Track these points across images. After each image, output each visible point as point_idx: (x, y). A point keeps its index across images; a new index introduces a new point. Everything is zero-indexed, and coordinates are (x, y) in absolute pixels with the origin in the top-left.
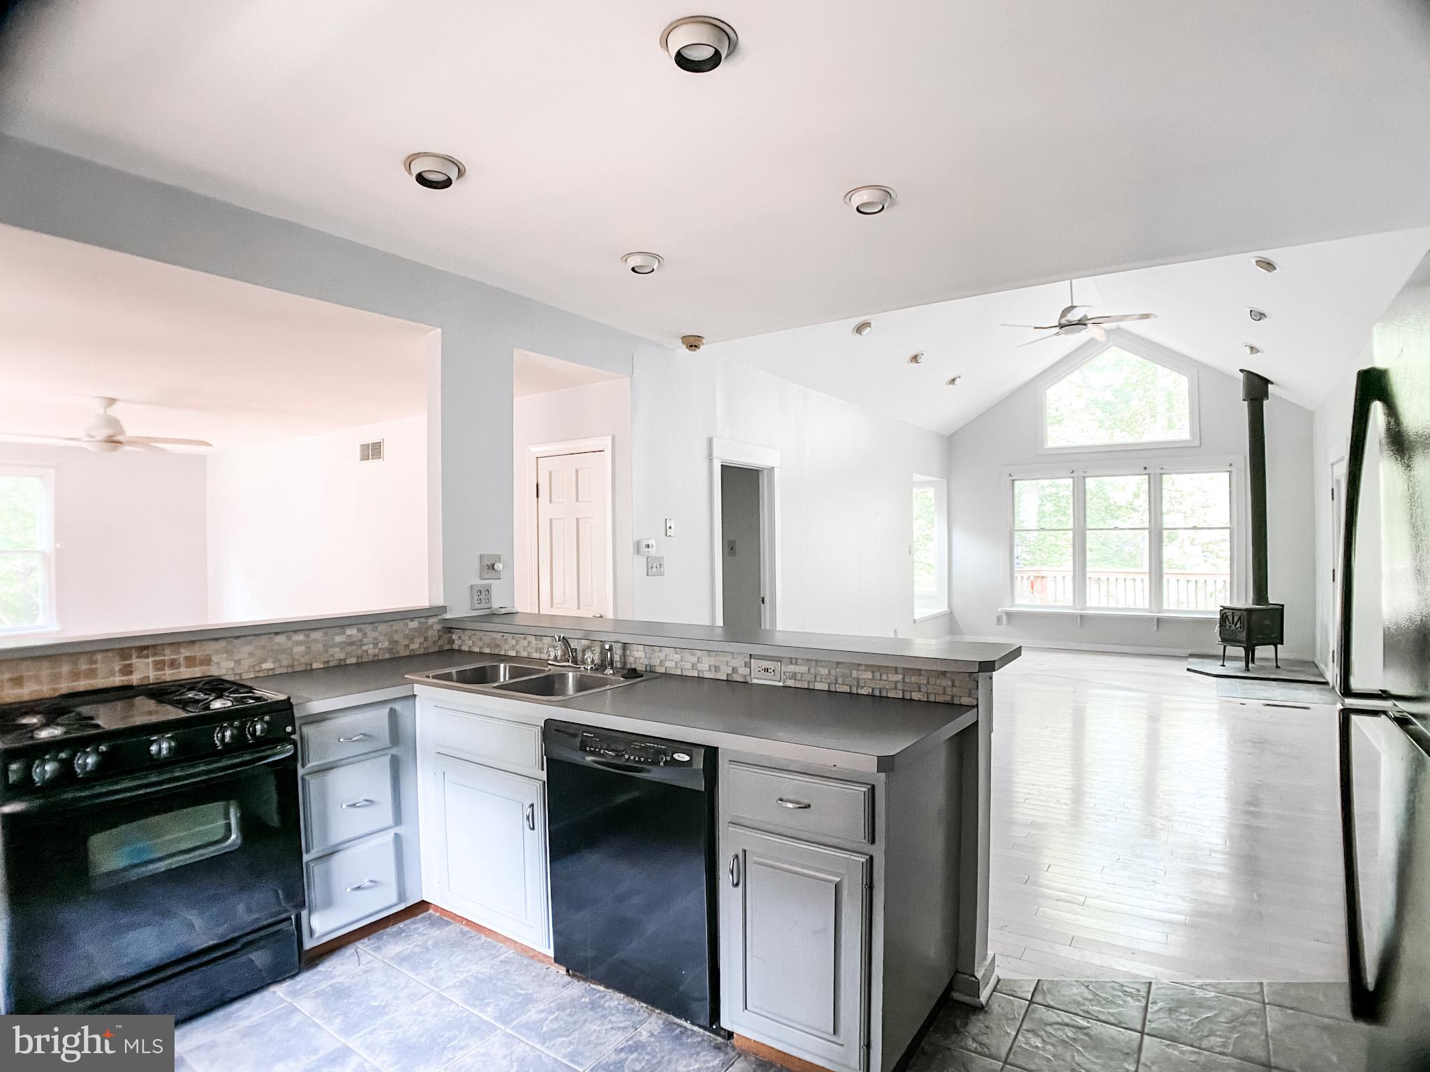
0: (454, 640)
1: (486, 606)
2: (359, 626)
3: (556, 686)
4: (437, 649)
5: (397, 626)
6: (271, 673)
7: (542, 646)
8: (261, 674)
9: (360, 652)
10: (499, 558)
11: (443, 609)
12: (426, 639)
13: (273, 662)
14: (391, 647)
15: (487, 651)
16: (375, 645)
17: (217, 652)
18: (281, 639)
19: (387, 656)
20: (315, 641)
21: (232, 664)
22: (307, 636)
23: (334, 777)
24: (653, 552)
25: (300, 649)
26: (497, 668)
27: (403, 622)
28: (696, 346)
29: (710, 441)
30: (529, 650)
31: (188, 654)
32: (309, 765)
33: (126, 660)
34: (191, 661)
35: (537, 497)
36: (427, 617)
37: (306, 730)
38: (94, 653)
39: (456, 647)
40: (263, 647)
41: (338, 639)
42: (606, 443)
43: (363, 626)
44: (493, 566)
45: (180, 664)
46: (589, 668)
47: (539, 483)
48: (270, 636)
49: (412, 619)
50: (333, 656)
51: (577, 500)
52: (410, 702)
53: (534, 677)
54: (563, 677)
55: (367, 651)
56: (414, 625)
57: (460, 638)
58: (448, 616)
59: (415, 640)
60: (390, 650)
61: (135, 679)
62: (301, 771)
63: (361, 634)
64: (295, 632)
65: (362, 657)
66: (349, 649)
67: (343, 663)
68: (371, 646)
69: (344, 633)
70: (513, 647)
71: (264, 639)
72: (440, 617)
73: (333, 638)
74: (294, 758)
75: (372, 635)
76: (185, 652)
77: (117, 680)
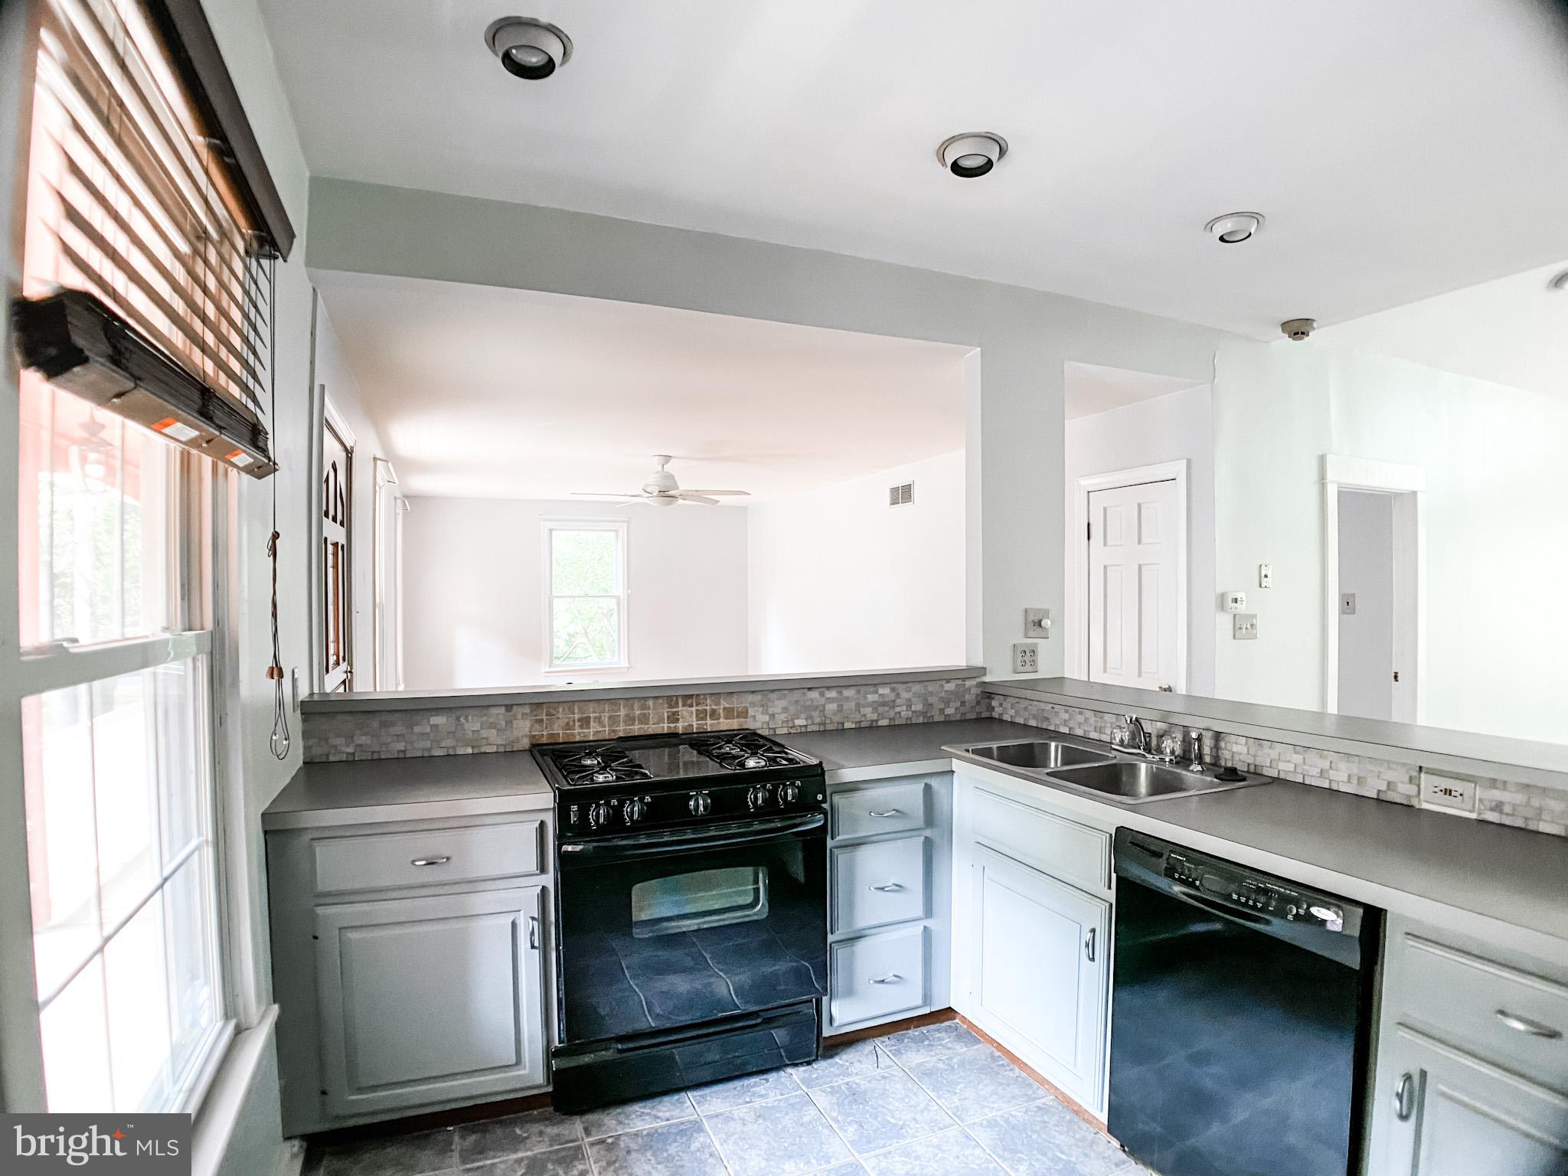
0: (994, 707)
1: (1030, 669)
2: (893, 685)
3: (1124, 779)
4: (974, 716)
5: (931, 687)
6: (803, 730)
7: (1103, 725)
8: (793, 731)
9: (892, 714)
10: (1046, 613)
11: (983, 671)
12: (963, 703)
13: (806, 719)
14: (925, 710)
15: (1033, 723)
16: (909, 706)
17: (753, 704)
18: (814, 694)
19: (921, 720)
20: (847, 698)
21: (767, 718)
22: (840, 693)
23: (865, 854)
24: (1242, 608)
25: (833, 707)
26: (1046, 747)
27: (939, 683)
28: (1303, 333)
29: (1322, 460)
30: (1086, 729)
31: (727, 706)
32: (838, 838)
33: (674, 708)
34: (729, 713)
35: (1089, 538)
36: (964, 679)
37: (836, 798)
38: (646, 699)
39: (995, 715)
40: (797, 702)
41: (871, 698)
42: (1179, 469)
43: (896, 685)
44: (1039, 623)
45: (719, 714)
46: (1167, 759)
47: (1091, 522)
48: (803, 691)
49: (948, 681)
50: (865, 715)
51: (1139, 542)
52: (947, 778)
53: (1096, 765)
54: (1133, 769)
55: (900, 713)
56: (950, 686)
57: (1001, 705)
58: (987, 679)
59: (951, 704)
60: (924, 713)
61: (680, 727)
62: (830, 843)
63: (893, 694)
64: (828, 688)
65: (894, 719)
66: (881, 709)
67: (874, 724)
68: (904, 708)
69: (876, 692)
70: (1065, 722)
71: (797, 695)
72: (978, 680)
73: (866, 698)
74: (824, 828)
75: (905, 695)
76: (724, 704)
77: (665, 727)
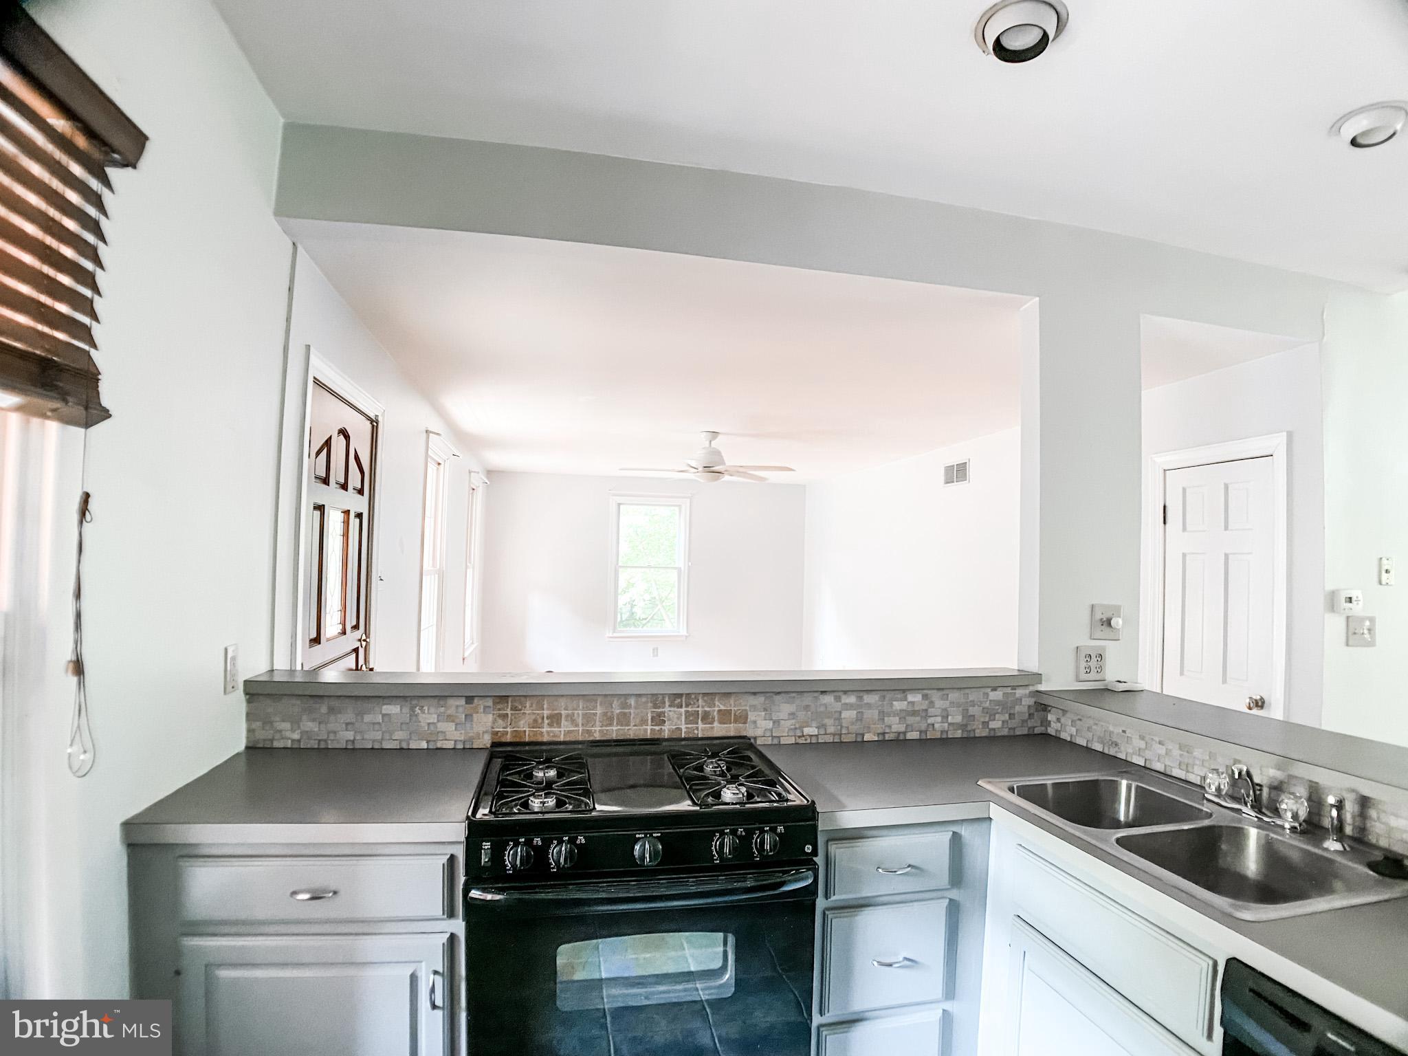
0: (1050, 722)
1: (1098, 677)
2: (925, 691)
3: (1224, 847)
4: (1025, 732)
5: (973, 696)
6: (814, 741)
7: (1191, 761)
8: (801, 741)
9: (923, 727)
10: (1117, 610)
11: (1037, 677)
12: (1012, 716)
13: (818, 728)
14: (964, 723)
15: (1098, 747)
16: (945, 718)
17: (754, 708)
18: (828, 699)
19: (959, 734)
20: (869, 706)
21: (770, 724)
22: (860, 698)
24: (1357, 609)
25: (849, 715)
26: (1114, 786)
27: (983, 690)
30: (1167, 763)
31: (722, 708)
32: (833, 898)
33: (659, 708)
34: (725, 716)
35: (1165, 523)
36: (1014, 688)
37: (834, 848)
38: (627, 696)
39: (1051, 731)
40: (807, 708)
41: (898, 705)
42: (1278, 443)
43: (929, 692)
44: (1108, 623)
45: (713, 718)
46: (1287, 826)
47: (1167, 505)
48: (816, 694)
49: (994, 689)
50: (890, 727)
51: (1226, 528)
52: (985, 825)
53: (1186, 827)
54: (1237, 834)
55: (933, 725)
56: (997, 695)
57: (1058, 720)
58: (1042, 688)
59: (997, 716)
60: (963, 727)
61: (666, 731)
62: (821, 903)
63: (927, 702)
64: (845, 692)
65: (926, 732)
66: (910, 720)
67: (901, 737)
68: (939, 719)
69: (906, 700)
70: (1139, 752)
71: (807, 700)
72: (1032, 688)
73: (892, 705)
75: (940, 704)
76: (720, 705)
77: (648, 731)
